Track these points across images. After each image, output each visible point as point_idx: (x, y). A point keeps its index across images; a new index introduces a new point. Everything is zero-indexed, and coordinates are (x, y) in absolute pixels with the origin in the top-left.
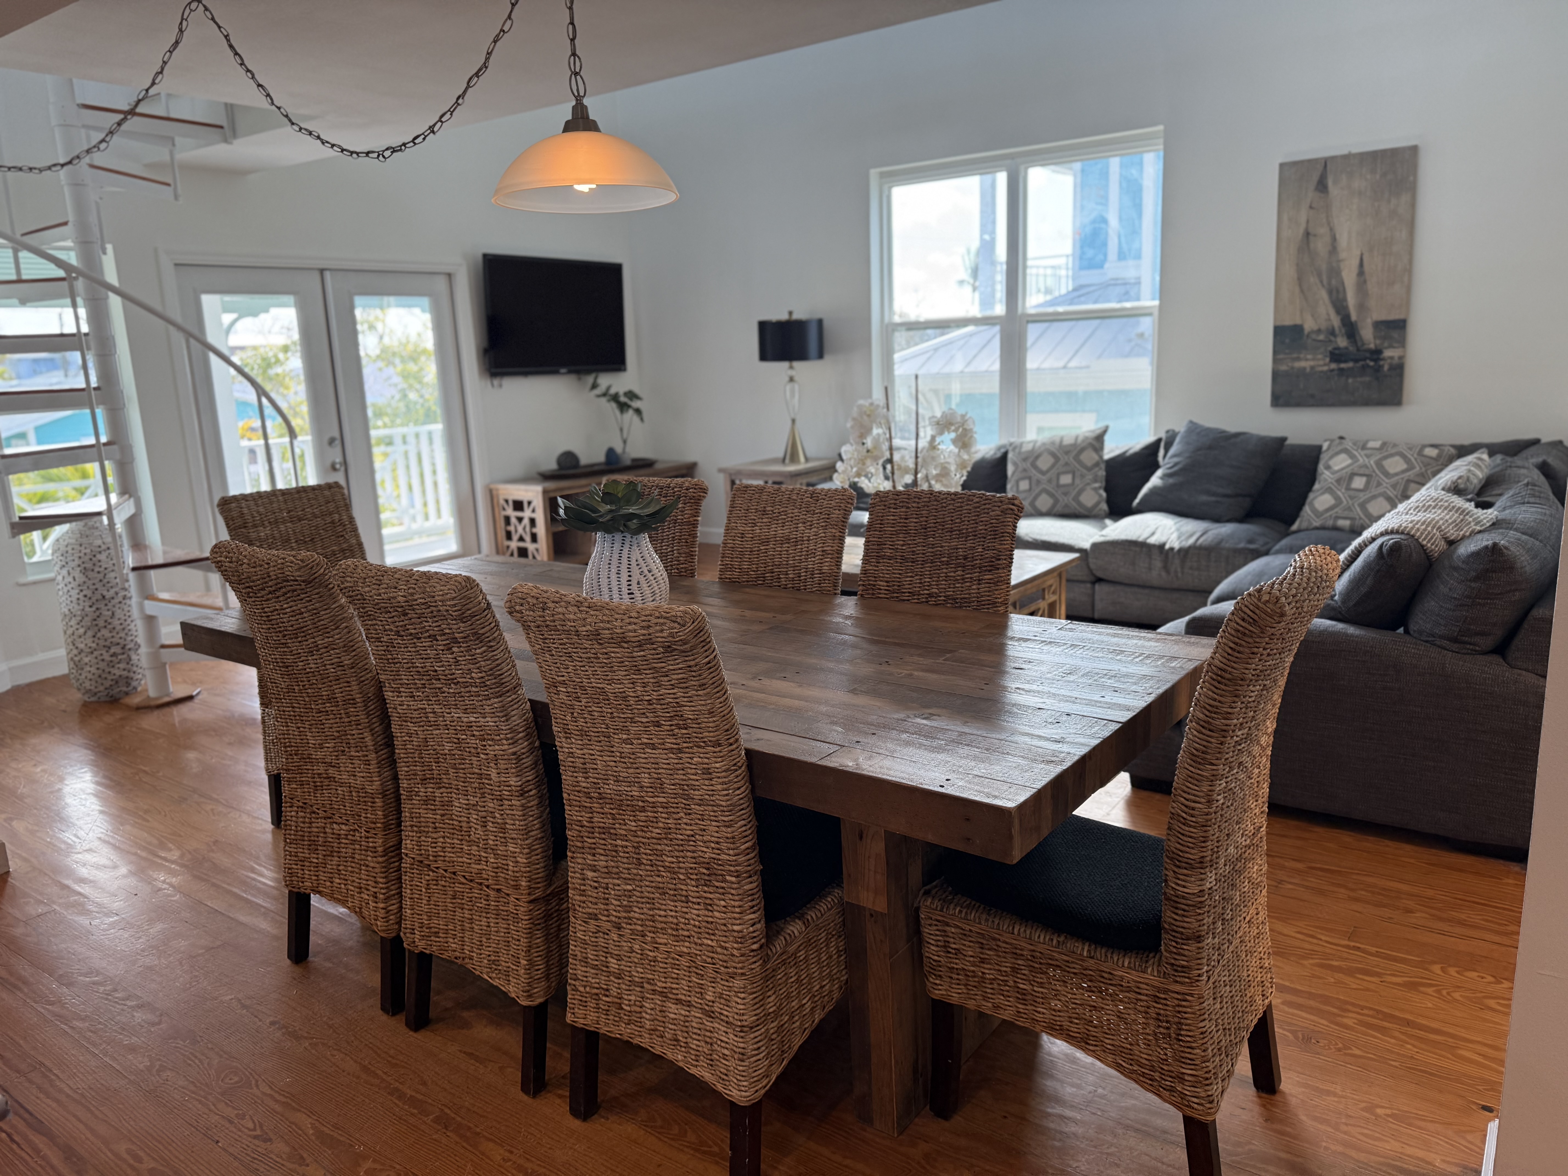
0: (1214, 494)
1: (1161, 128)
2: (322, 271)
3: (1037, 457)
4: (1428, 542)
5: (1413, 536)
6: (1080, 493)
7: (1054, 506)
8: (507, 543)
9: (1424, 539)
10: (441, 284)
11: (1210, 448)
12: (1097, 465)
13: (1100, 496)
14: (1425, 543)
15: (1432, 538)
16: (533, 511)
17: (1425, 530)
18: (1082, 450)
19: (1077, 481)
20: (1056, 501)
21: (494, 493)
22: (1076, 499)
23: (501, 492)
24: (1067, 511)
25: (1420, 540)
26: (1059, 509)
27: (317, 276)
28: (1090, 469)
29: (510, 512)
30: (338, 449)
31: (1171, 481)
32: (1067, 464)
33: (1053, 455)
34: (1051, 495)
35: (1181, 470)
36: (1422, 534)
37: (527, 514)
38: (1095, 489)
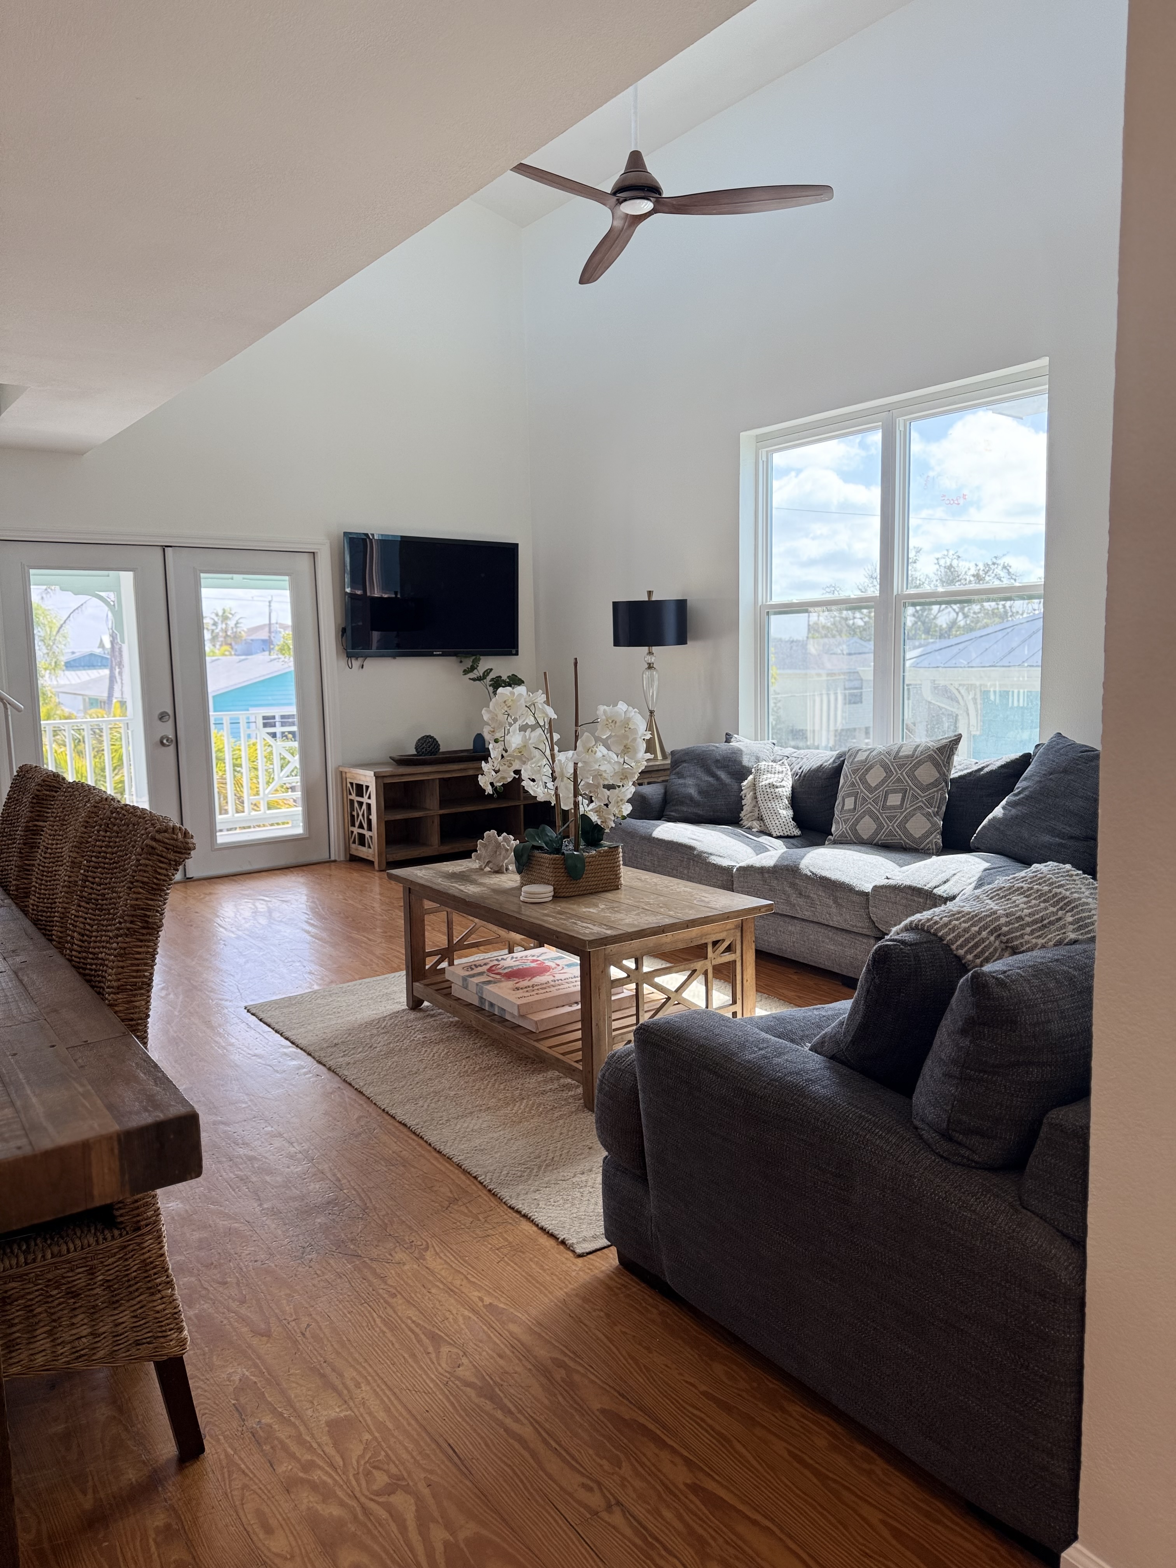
0: (1061, 835)
1: (1045, 361)
2: (164, 548)
3: (868, 770)
4: (969, 951)
5: (941, 939)
6: (906, 819)
7: (876, 833)
8: (352, 829)
9: (961, 946)
10: (304, 563)
11: (1065, 771)
12: (935, 784)
13: (934, 824)
14: (961, 952)
15: (976, 946)
16: (369, 798)
17: (966, 930)
18: (920, 763)
19: (907, 804)
20: (880, 826)
21: (344, 775)
22: (902, 826)
23: (348, 775)
24: (890, 840)
25: (954, 947)
26: (881, 837)
27: (159, 551)
28: (924, 789)
29: (353, 797)
30: (170, 723)
31: (1014, 811)
32: (899, 780)
33: (885, 767)
34: (875, 819)
35: (1027, 798)
36: (959, 936)
37: (365, 800)
38: (928, 815)
